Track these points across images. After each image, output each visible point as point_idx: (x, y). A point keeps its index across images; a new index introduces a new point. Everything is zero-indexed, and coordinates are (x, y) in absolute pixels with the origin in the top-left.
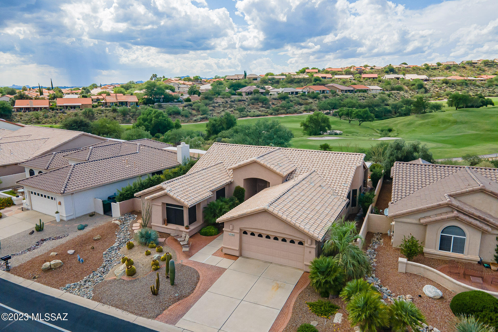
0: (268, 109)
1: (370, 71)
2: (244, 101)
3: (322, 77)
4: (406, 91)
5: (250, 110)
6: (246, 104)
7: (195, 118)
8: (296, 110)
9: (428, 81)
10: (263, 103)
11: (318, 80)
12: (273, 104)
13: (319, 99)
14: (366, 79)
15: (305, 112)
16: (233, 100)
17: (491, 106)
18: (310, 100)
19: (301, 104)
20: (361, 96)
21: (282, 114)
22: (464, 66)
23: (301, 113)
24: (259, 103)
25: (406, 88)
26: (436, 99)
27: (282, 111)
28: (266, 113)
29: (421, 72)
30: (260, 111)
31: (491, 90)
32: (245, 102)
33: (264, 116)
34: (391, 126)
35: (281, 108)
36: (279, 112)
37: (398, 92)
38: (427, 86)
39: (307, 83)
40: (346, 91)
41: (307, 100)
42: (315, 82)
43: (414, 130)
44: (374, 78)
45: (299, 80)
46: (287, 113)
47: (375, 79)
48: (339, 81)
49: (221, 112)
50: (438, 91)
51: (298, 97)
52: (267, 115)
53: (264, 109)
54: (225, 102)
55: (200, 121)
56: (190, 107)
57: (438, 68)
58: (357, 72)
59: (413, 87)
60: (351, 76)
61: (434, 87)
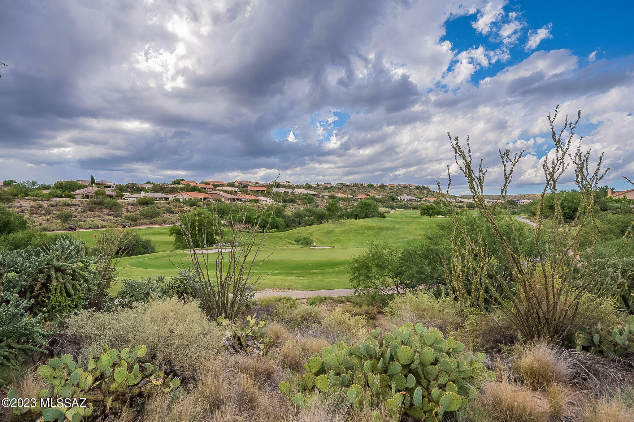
0: (118, 218)
1: (256, 185)
2: (76, 205)
4: (299, 205)
5: (85, 219)
6: (80, 209)
8: (166, 219)
9: (317, 196)
10: (111, 209)
12: (128, 211)
13: (199, 207)
14: (253, 191)
16: (53, 203)
19: (173, 212)
20: (253, 206)
21: (142, 224)
22: (340, 187)
24: (104, 210)
25: (298, 201)
27: (143, 221)
28: (115, 223)
32: (77, 207)
35: (141, 217)
36: (138, 221)
37: (292, 204)
39: (182, 191)
40: (234, 200)
41: (182, 207)
46: (151, 224)
47: (263, 192)
51: (168, 203)
52: (115, 227)
53: (112, 217)
54: (38, 206)
57: (318, 188)
58: (242, 186)
59: (305, 201)
60: (236, 188)
61: (324, 202)
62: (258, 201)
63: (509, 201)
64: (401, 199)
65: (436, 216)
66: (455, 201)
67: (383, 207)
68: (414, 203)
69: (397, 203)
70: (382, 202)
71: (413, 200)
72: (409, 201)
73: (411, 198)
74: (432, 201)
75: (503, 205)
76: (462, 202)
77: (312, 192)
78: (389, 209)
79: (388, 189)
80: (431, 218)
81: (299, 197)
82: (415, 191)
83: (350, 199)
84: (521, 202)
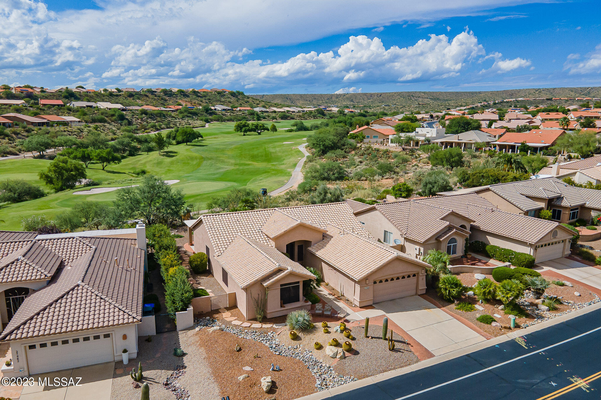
1: (42, 94)
4: (110, 123)
9: (126, 111)
13: (7, 136)
14: (47, 106)
17: (201, 138)
22: (146, 94)
25: (106, 119)
26: (144, 131)
31: (186, 121)
34: (140, 168)
37: (102, 124)
38: (127, 117)
40: (40, 125)
44: (58, 105)
47: (62, 107)
57: (120, 95)
58: (23, 95)
59: (114, 118)
60: (23, 101)
61: (135, 118)
62: (65, 124)
63: (317, 110)
64: (215, 109)
65: (248, 133)
66: (268, 110)
67: (197, 120)
68: (229, 114)
69: (211, 114)
70: (195, 114)
71: (229, 110)
72: (224, 112)
73: (225, 107)
74: (246, 112)
75: (312, 114)
76: (275, 112)
77: (119, 106)
78: (205, 123)
79: (201, 96)
80: (244, 135)
81: (107, 113)
82: (229, 98)
83: (162, 113)
84: (329, 111)
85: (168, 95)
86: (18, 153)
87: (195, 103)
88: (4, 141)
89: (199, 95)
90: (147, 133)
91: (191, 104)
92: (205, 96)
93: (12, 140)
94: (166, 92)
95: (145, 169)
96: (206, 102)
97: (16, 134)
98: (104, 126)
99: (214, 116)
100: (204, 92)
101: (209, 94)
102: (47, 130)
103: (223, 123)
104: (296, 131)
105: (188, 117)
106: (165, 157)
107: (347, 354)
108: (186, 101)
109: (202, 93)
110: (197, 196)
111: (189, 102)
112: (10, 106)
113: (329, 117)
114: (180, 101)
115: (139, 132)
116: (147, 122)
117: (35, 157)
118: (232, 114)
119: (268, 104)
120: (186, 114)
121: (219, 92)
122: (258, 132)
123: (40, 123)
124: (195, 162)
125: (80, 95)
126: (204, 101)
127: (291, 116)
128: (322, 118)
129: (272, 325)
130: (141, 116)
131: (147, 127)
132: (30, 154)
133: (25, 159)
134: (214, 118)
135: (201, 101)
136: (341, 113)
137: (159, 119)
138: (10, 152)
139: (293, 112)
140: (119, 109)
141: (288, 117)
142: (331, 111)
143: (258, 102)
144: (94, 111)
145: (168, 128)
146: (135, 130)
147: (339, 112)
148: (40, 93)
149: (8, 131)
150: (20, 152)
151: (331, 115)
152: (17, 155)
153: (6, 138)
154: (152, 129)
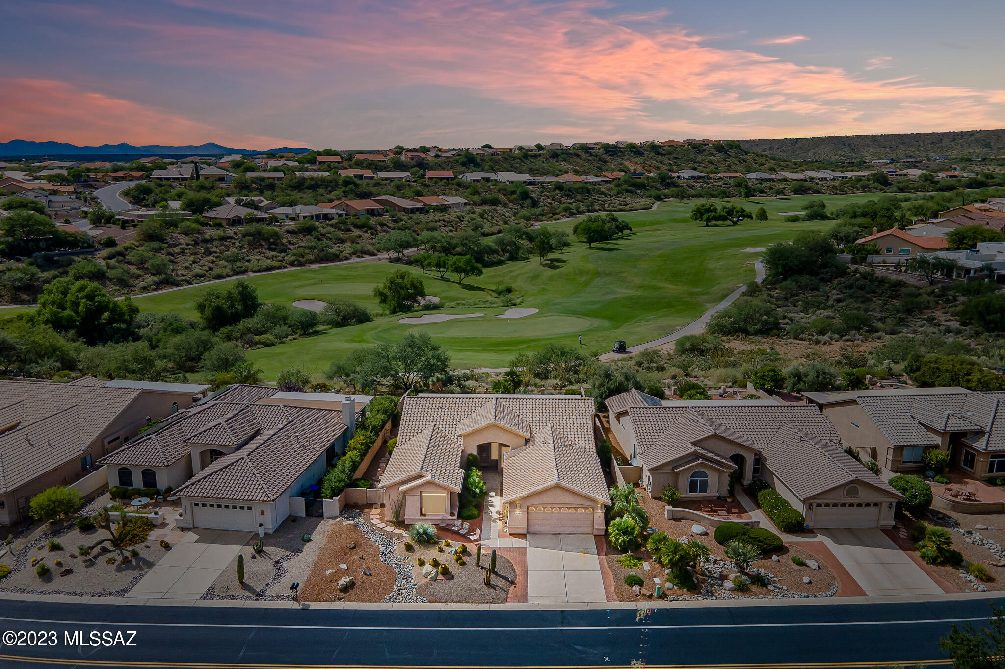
0: (283, 254)
1: (436, 160)
3: (356, 176)
4: (505, 206)
6: (237, 244)
7: (142, 284)
8: (337, 253)
9: (534, 185)
10: (270, 241)
11: (351, 184)
12: (290, 242)
13: (371, 228)
14: (434, 180)
15: (354, 257)
16: (207, 237)
17: (628, 232)
18: (357, 232)
19: (342, 241)
20: (440, 220)
21: (312, 262)
22: (577, 152)
23: (347, 259)
24: (263, 243)
25: (503, 198)
26: (551, 217)
27: (312, 257)
29: (517, 163)
30: (268, 258)
31: (621, 199)
33: (279, 268)
34: (509, 282)
35: (307, 251)
36: (306, 258)
37: (494, 207)
38: (533, 195)
39: (330, 188)
40: (413, 211)
41: (349, 231)
42: (346, 186)
43: (544, 289)
44: (447, 179)
45: (313, 183)
46: (322, 260)
47: (451, 182)
48: (389, 184)
49: (191, 264)
50: (550, 204)
52: (285, 267)
53: (275, 253)
54: (193, 242)
55: (155, 290)
56: (121, 258)
57: (540, 155)
58: (413, 163)
59: (514, 196)
60: (408, 174)
61: (544, 195)
62: (444, 209)
63: (874, 175)
64: (679, 177)
65: (713, 222)
66: (774, 177)
67: (642, 196)
68: (699, 185)
69: (668, 186)
70: (643, 186)
71: (700, 178)
72: (691, 182)
73: (696, 174)
74: (731, 181)
75: (861, 183)
76: (786, 180)
77: (526, 177)
78: (653, 200)
79: (663, 152)
80: (707, 226)
81: (505, 190)
82: (712, 154)
83: (586, 188)
84: (900, 175)
85: (610, 153)
86: (376, 252)
87: (650, 166)
88: (366, 235)
89: (660, 151)
90: (555, 220)
91: (644, 167)
92: (670, 154)
93: (375, 233)
94: (608, 148)
95: (513, 286)
96: (670, 164)
97: (382, 225)
98: (495, 210)
99: (672, 189)
100: (670, 146)
101: (678, 149)
102: (418, 219)
103: (685, 201)
104: (804, 220)
105: (627, 191)
106: (546, 268)
107: (440, 577)
108: (636, 163)
109: (665, 148)
110: (533, 341)
111: (640, 164)
112: (392, 181)
113: (895, 189)
114: (627, 163)
115: (544, 218)
116: (560, 203)
117: (391, 260)
118: (705, 185)
119: (782, 163)
120: (625, 186)
121: (695, 144)
122: (733, 221)
123: (413, 208)
124: (583, 279)
125: (482, 160)
126: (666, 161)
127: (816, 187)
128: (882, 190)
129: (402, 531)
130: (553, 193)
131: (557, 211)
132: (385, 255)
133: (379, 263)
134: (671, 193)
135: (661, 162)
136: (926, 180)
137: (579, 197)
138: (368, 251)
139: (822, 179)
140: (524, 182)
141: (810, 189)
142: (905, 175)
143: (763, 160)
144: (489, 187)
145: (589, 211)
146: (539, 215)
147: (923, 179)
148: (434, 159)
149: (373, 221)
150: (379, 251)
151: (901, 185)
152: (375, 255)
153: (369, 231)
154: (564, 213)
